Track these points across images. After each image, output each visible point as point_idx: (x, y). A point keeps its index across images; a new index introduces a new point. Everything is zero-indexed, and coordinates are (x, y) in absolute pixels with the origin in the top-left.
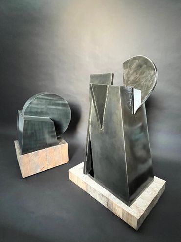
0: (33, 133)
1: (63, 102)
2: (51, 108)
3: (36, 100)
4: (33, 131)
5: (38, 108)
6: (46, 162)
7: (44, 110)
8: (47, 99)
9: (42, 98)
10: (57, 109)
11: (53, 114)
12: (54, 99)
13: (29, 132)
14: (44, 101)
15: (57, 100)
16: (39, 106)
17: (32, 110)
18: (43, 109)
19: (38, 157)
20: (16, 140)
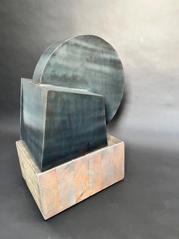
0: (64, 122)
1: (113, 57)
2: (92, 70)
3: (65, 47)
4: (66, 118)
5: (67, 68)
6: (87, 183)
7: (80, 74)
8: (85, 48)
9: (76, 45)
10: (101, 72)
11: (94, 82)
12: (99, 48)
13: (58, 119)
14: (80, 51)
15: (102, 52)
16: (70, 64)
17: (56, 73)
18: (76, 70)
19: (73, 173)
20: (19, 139)
